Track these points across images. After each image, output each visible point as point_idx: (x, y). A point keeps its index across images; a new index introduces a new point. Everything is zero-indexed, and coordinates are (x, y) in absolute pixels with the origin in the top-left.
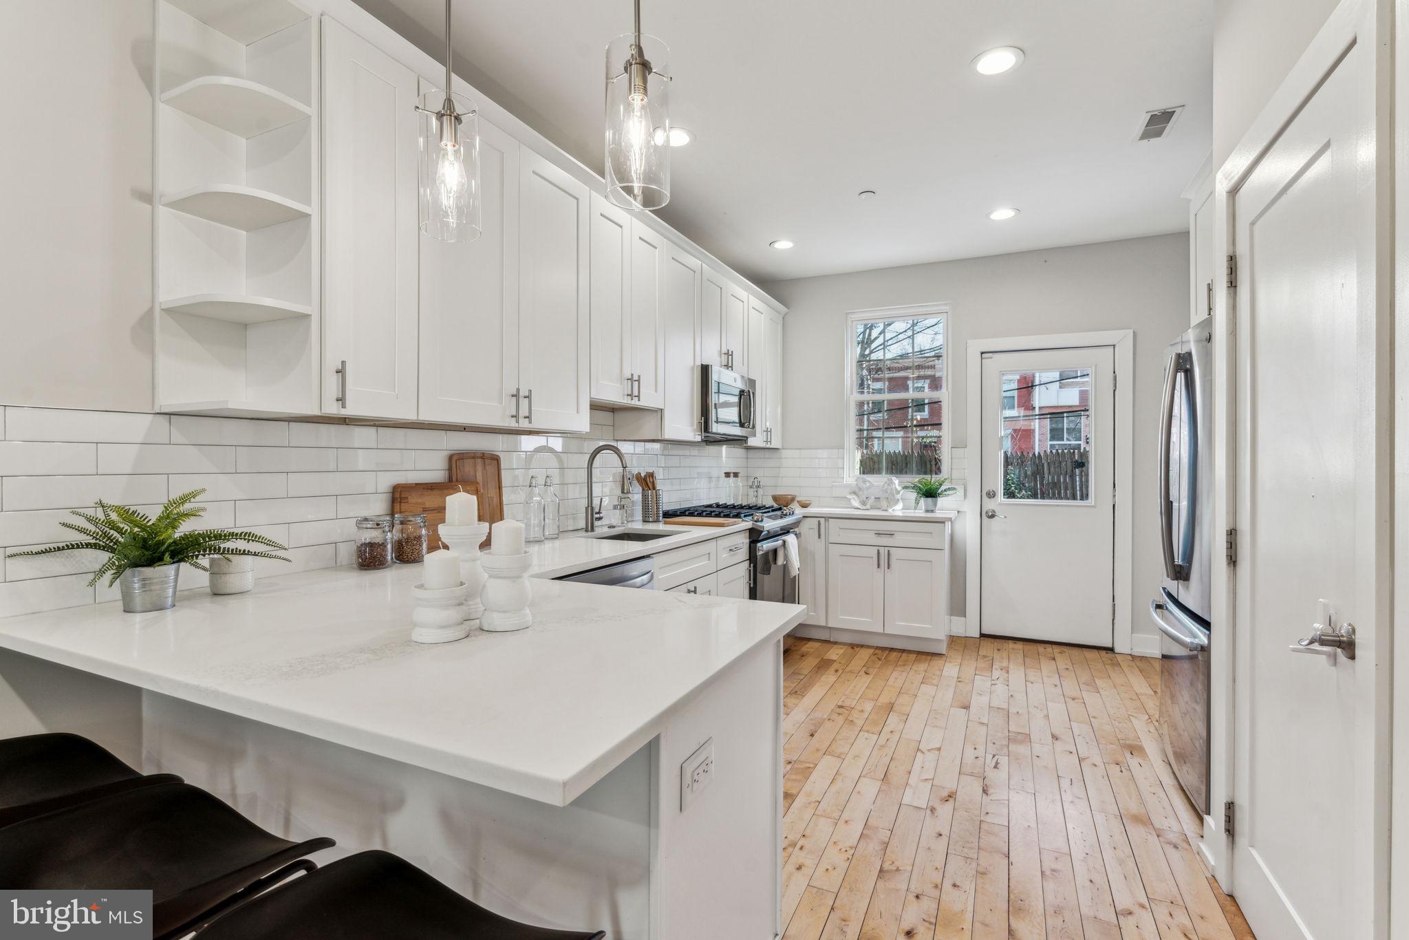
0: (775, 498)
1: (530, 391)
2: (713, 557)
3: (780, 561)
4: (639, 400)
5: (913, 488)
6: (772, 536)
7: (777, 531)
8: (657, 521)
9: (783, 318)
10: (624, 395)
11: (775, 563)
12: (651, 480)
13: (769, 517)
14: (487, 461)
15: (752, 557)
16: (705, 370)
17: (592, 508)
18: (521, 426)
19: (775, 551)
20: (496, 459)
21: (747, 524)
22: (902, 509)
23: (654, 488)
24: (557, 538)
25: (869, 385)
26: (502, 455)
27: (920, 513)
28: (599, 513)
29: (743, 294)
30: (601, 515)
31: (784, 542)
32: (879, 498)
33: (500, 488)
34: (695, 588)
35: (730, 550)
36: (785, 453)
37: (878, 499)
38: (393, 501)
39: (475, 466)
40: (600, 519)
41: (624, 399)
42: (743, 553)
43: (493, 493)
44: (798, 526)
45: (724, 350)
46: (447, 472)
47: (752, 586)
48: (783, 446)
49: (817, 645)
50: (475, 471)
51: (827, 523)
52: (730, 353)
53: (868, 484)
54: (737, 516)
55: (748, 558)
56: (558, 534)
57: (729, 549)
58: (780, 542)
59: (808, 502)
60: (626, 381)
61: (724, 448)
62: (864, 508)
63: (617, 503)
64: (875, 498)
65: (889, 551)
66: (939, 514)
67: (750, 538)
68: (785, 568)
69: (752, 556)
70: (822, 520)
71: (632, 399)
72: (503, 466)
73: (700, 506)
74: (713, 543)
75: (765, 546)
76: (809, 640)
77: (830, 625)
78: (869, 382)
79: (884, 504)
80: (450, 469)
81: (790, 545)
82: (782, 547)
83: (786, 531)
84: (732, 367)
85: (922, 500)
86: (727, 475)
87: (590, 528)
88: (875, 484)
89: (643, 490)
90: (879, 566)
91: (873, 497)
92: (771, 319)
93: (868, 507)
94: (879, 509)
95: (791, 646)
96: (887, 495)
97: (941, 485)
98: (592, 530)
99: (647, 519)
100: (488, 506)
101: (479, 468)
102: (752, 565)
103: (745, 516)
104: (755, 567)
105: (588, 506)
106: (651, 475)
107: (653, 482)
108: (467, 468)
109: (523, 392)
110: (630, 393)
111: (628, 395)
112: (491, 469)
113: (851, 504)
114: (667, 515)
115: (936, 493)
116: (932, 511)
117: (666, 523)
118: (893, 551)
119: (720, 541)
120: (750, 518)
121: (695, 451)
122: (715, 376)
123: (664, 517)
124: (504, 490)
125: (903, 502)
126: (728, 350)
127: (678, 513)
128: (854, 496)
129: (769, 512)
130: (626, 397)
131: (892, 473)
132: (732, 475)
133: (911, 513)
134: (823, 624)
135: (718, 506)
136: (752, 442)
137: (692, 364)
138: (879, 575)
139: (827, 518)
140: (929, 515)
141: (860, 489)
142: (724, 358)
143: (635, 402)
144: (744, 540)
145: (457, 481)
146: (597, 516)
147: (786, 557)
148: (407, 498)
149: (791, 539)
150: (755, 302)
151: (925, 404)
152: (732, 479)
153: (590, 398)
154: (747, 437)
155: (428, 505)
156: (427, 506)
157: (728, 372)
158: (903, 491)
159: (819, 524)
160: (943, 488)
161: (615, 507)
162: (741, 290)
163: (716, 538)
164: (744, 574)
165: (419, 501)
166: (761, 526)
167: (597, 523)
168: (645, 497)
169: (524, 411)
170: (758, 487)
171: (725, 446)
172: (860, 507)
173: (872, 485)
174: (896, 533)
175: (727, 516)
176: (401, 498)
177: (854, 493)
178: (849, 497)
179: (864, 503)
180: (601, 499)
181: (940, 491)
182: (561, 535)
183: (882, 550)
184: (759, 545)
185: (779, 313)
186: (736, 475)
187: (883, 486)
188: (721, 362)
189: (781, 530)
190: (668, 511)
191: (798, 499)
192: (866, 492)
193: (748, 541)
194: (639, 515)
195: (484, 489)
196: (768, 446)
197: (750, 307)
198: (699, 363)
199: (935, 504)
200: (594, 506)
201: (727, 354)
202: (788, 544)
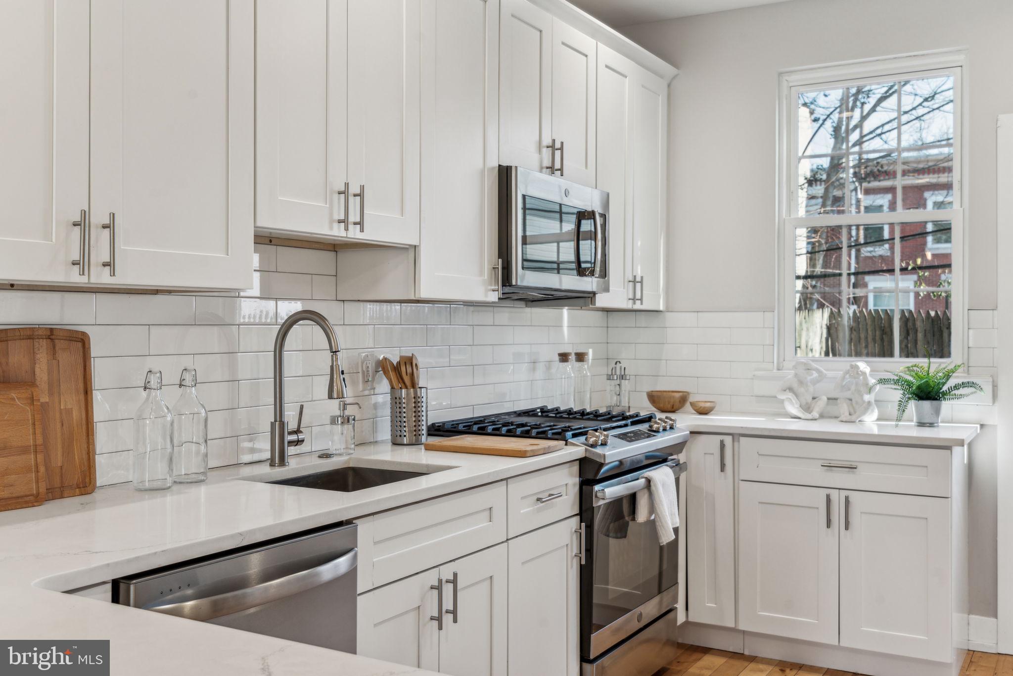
0: (653, 398)
1: (113, 216)
2: (499, 514)
3: (642, 515)
4: (362, 230)
5: (896, 382)
6: (622, 470)
7: (639, 461)
8: (415, 443)
9: (669, 86)
10: (331, 221)
11: (634, 519)
12: (409, 370)
13: (623, 437)
14: (61, 344)
15: (585, 510)
16: (505, 175)
17: (282, 424)
18: (93, 280)
19: (632, 498)
20: (80, 341)
21: (576, 450)
23: (414, 385)
25: (858, 201)
26: (94, 334)
27: (909, 430)
28: (297, 431)
29: (586, 42)
30: (301, 436)
31: (649, 481)
32: (836, 399)
33: (87, 391)
34: (455, 575)
35: (539, 500)
36: (671, 319)
37: (832, 400)
39: (33, 352)
40: (299, 442)
41: (331, 228)
42: (568, 503)
43: (70, 401)
44: (680, 452)
45: (547, 141)
47: (583, 562)
48: (667, 308)
49: (719, 661)
50: (33, 362)
51: (736, 444)
52: (558, 145)
53: (815, 374)
54: (560, 435)
55: (577, 511)
56: (204, 473)
57: (535, 498)
58: (642, 481)
59: (708, 405)
60: (337, 195)
61: (565, 311)
62: (809, 416)
63: (338, 413)
64: (829, 399)
65: (847, 498)
66: (942, 432)
67: (580, 476)
68: (652, 526)
69: (583, 508)
70: (728, 440)
71: (347, 229)
72: (94, 354)
73: (508, 414)
74: (501, 488)
75: (611, 491)
76: (706, 650)
77: (742, 627)
78: (860, 196)
79: (843, 409)
81: (661, 487)
82: (646, 491)
83: (657, 460)
84: (561, 170)
85: (912, 405)
86: (564, 357)
87: (279, 458)
88: (830, 374)
89: (392, 388)
90: (829, 524)
91: (825, 398)
92: (643, 86)
93: (815, 414)
94: (836, 417)
95: (671, 663)
96: (848, 394)
97: (948, 377)
98: (282, 462)
99: (399, 440)
100: (58, 425)
101: (42, 356)
102: (583, 524)
103: (574, 436)
104: (590, 528)
105: (276, 421)
106: (409, 361)
107: (412, 374)
108: (17, 357)
109: (99, 217)
110: (342, 217)
111: (340, 222)
112: (67, 358)
113: (784, 408)
114: (437, 430)
115: (938, 393)
116: (931, 425)
117: (429, 448)
118: (853, 496)
119: (513, 485)
120: (582, 439)
121: (486, 317)
122: (522, 187)
123: (429, 435)
125: (878, 407)
126: (554, 141)
127: (461, 427)
128: (790, 395)
129: (626, 425)
130: (336, 225)
131: (858, 354)
132: (573, 357)
133: (891, 430)
134: (731, 624)
135: (544, 410)
136: (602, 300)
137: (481, 165)
138: (829, 539)
139: (737, 435)
140: (926, 433)
141: (801, 383)
142: (547, 153)
143: (354, 234)
144: (568, 481)
146: (294, 437)
147: (652, 509)
149: (662, 476)
150: (610, 56)
151: (925, 234)
152: (572, 365)
153: (255, 227)
154: (594, 294)
157: (555, 179)
158: (878, 387)
159: (722, 445)
160: (952, 382)
161: (334, 421)
162: (582, 35)
163: (506, 479)
164: (568, 541)
166: (599, 455)
167: (291, 450)
168: (396, 401)
169: (100, 253)
170: (622, 377)
171: (567, 308)
172: (799, 414)
173: (822, 376)
174: (860, 466)
175: (542, 435)
177: (791, 389)
178: (781, 397)
179: (807, 408)
180: (302, 407)
181: (945, 388)
182: (210, 474)
183: (834, 494)
184: (597, 488)
185: (662, 77)
186: (580, 357)
187: (844, 378)
188: (541, 162)
189: (647, 458)
190: (444, 423)
191: (692, 399)
192: (811, 389)
193: (577, 480)
194: (385, 433)
195: (51, 392)
196: (638, 306)
197: (601, 65)
198: (493, 163)
199: (937, 411)
200: (286, 420)
201: (552, 147)
202: (655, 486)
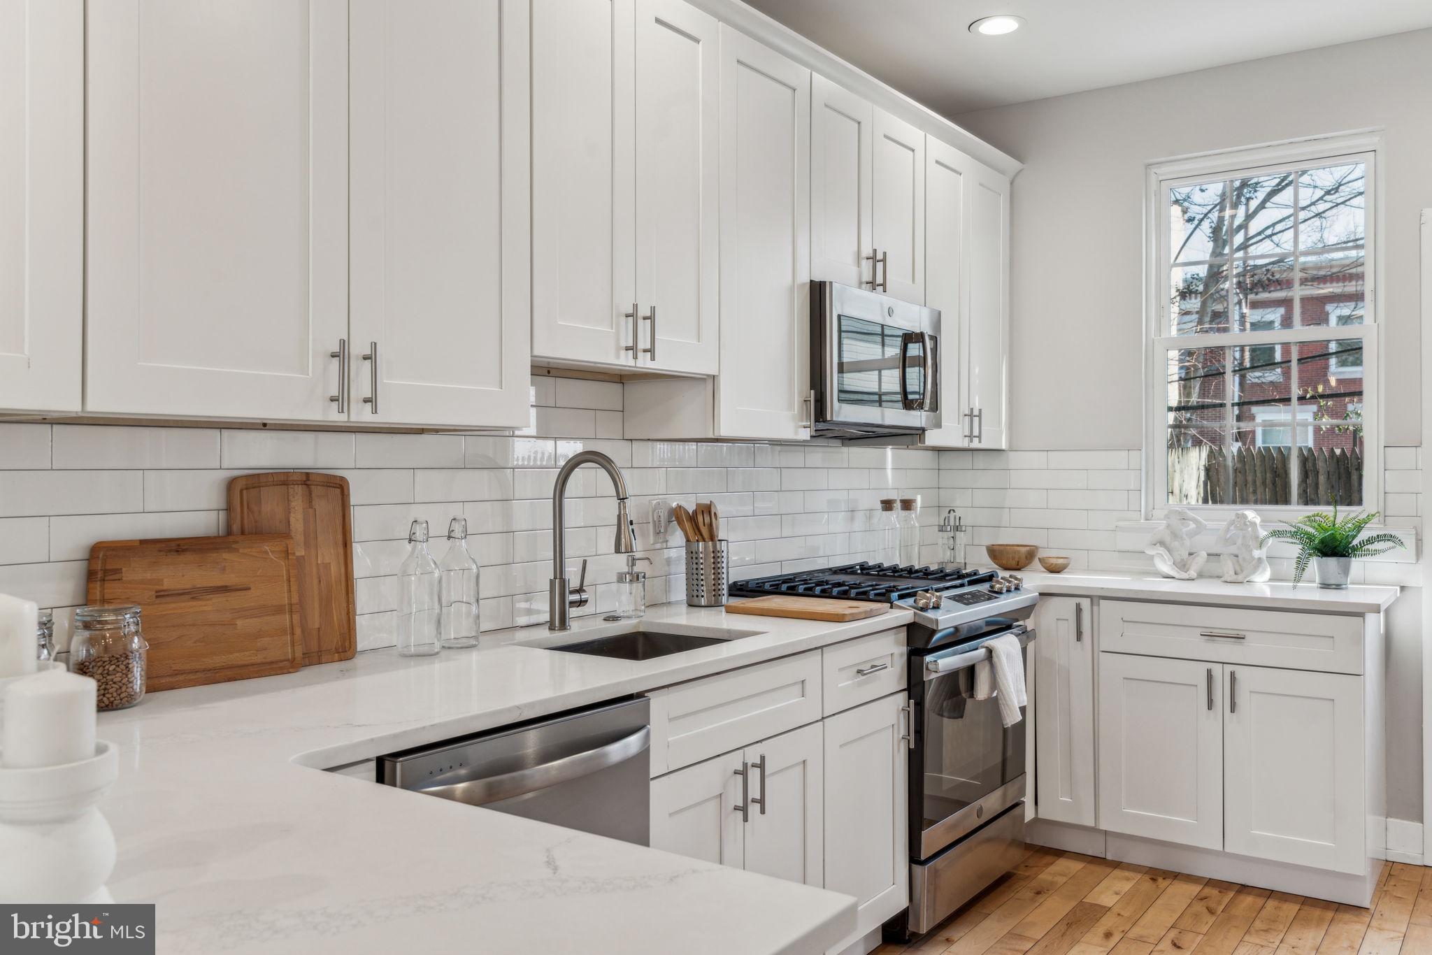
0: (995, 553)
1: (374, 346)
2: (813, 688)
3: (982, 692)
4: (653, 359)
5: (1294, 535)
6: (958, 638)
8: (715, 604)
9: (1012, 183)
10: (618, 349)
11: (972, 696)
12: (707, 520)
13: (959, 599)
14: (317, 491)
15: (914, 685)
16: (818, 292)
17: (563, 582)
18: (353, 418)
19: (971, 671)
20: (338, 487)
21: (903, 614)
22: (1271, 580)
23: (712, 538)
24: (473, 646)
25: (1243, 316)
26: (353, 479)
27: (1309, 592)
28: (580, 590)
29: (912, 134)
30: (584, 596)
31: (990, 651)
33: (346, 544)
34: (763, 759)
35: (859, 672)
36: (1015, 459)
38: (90, 575)
39: (287, 500)
40: (581, 603)
41: (618, 357)
42: (893, 676)
43: (328, 555)
44: (1028, 617)
45: (866, 251)
46: (222, 515)
47: (912, 746)
48: (1010, 446)
49: (1075, 866)
50: (288, 511)
51: (1095, 608)
52: (880, 256)
53: (1192, 526)
54: (884, 597)
55: (905, 686)
56: (476, 638)
57: (855, 670)
58: (982, 652)
59: (1060, 561)
60: (624, 318)
61: (889, 451)
63: (626, 569)
64: (1209, 555)
65: (1233, 674)
66: (1351, 596)
67: (908, 645)
68: (994, 705)
69: (913, 682)
70: (1085, 603)
71: (635, 357)
72: (353, 500)
74: (814, 659)
75: (944, 662)
76: (1060, 853)
77: (1103, 826)
78: (1245, 310)
80: (229, 509)
81: (1004, 659)
82: (987, 663)
83: (1000, 626)
84: (884, 285)
85: (1314, 563)
86: (887, 505)
87: (560, 621)
88: (1210, 525)
89: (688, 541)
90: (1210, 704)
91: (1204, 554)
92: (980, 185)
93: (1193, 573)
94: (1219, 577)
95: (1016, 867)
96: (1233, 550)
97: (1359, 528)
98: (563, 625)
99: (695, 601)
100: (315, 581)
101: (298, 504)
102: (912, 701)
103: (901, 597)
104: (920, 706)
105: (555, 578)
106: (707, 509)
107: (711, 524)
108: (270, 505)
109: (359, 347)
110: (630, 344)
111: (627, 349)
112: (324, 506)
113: (1154, 565)
114: (739, 590)
115: (1346, 548)
116: (1338, 587)
117: (730, 610)
118: (1241, 673)
119: (830, 655)
120: (911, 601)
121: (796, 458)
122: (841, 304)
123: (731, 595)
124: (357, 549)
126: (875, 251)
127: (767, 586)
128: (1161, 550)
129: (962, 585)
130: (623, 352)
131: (1245, 501)
132: (898, 505)
133: (1287, 592)
134: (1090, 822)
135: (864, 568)
136: (932, 438)
137: (790, 281)
138: (1210, 723)
139: (1097, 598)
140: (1332, 596)
142: (866, 266)
143: (644, 363)
144: (893, 650)
145: (243, 533)
146: (576, 597)
147: (994, 684)
148: (118, 571)
149: (1006, 645)
150: (939, 149)
151: (1327, 355)
152: (897, 515)
153: (531, 356)
154: (923, 430)
155: (167, 584)
156: (165, 588)
157: (877, 296)
159: (1079, 610)
160: (1364, 535)
161: (621, 578)
162: (909, 126)
163: (821, 647)
164: (894, 721)
165: (148, 576)
166: (930, 620)
167: (573, 612)
168: (692, 556)
169: (361, 388)
170: (957, 528)
171: (890, 447)
172: (1172, 573)
173: (1200, 528)
174: (1248, 635)
175: (863, 596)
176: (106, 572)
177: (1162, 543)
178: (1150, 552)
179: (1183, 566)
180: (585, 562)
181: (1355, 542)
182: (482, 639)
183: (1217, 670)
184: (928, 658)
185: (1002, 172)
186: (907, 505)
187: (1228, 530)
188: (860, 277)
189: (988, 623)
190: (747, 582)
191: (1042, 554)
192: (1187, 542)
193: (904, 649)
194: (680, 592)
195: (307, 544)
196: (975, 444)
197: (931, 163)
198: (804, 278)
199: (1346, 571)
200: (567, 577)
201: (873, 258)
202: (998, 657)
